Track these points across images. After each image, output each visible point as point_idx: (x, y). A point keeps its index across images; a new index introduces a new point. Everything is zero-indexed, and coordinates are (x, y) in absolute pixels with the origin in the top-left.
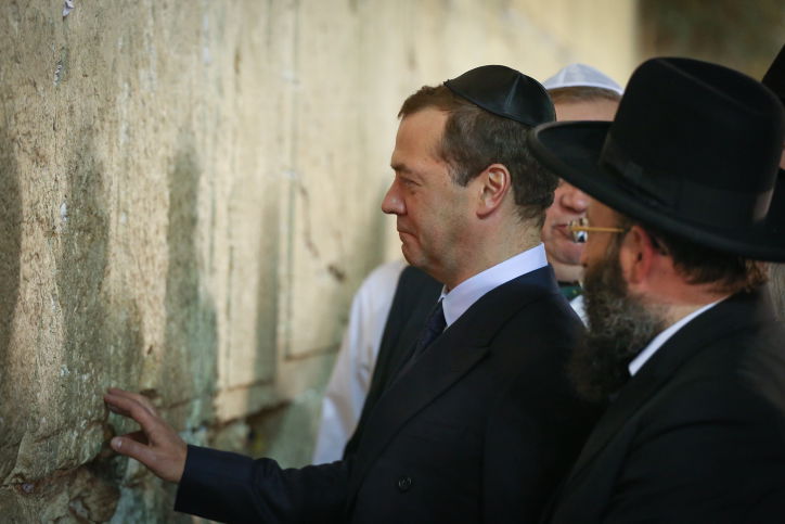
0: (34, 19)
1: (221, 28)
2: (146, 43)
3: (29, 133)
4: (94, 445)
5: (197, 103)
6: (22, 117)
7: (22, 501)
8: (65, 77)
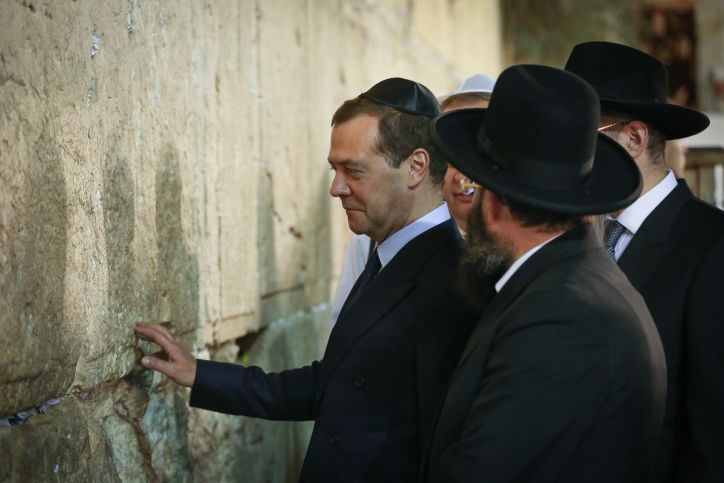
0: (71, 59)
1: (205, 59)
2: (151, 72)
3: (71, 140)
4: (129, 364)
5: (190, 114)
6: (66, 130)
7: (80, 405)
8: (95, 99)
